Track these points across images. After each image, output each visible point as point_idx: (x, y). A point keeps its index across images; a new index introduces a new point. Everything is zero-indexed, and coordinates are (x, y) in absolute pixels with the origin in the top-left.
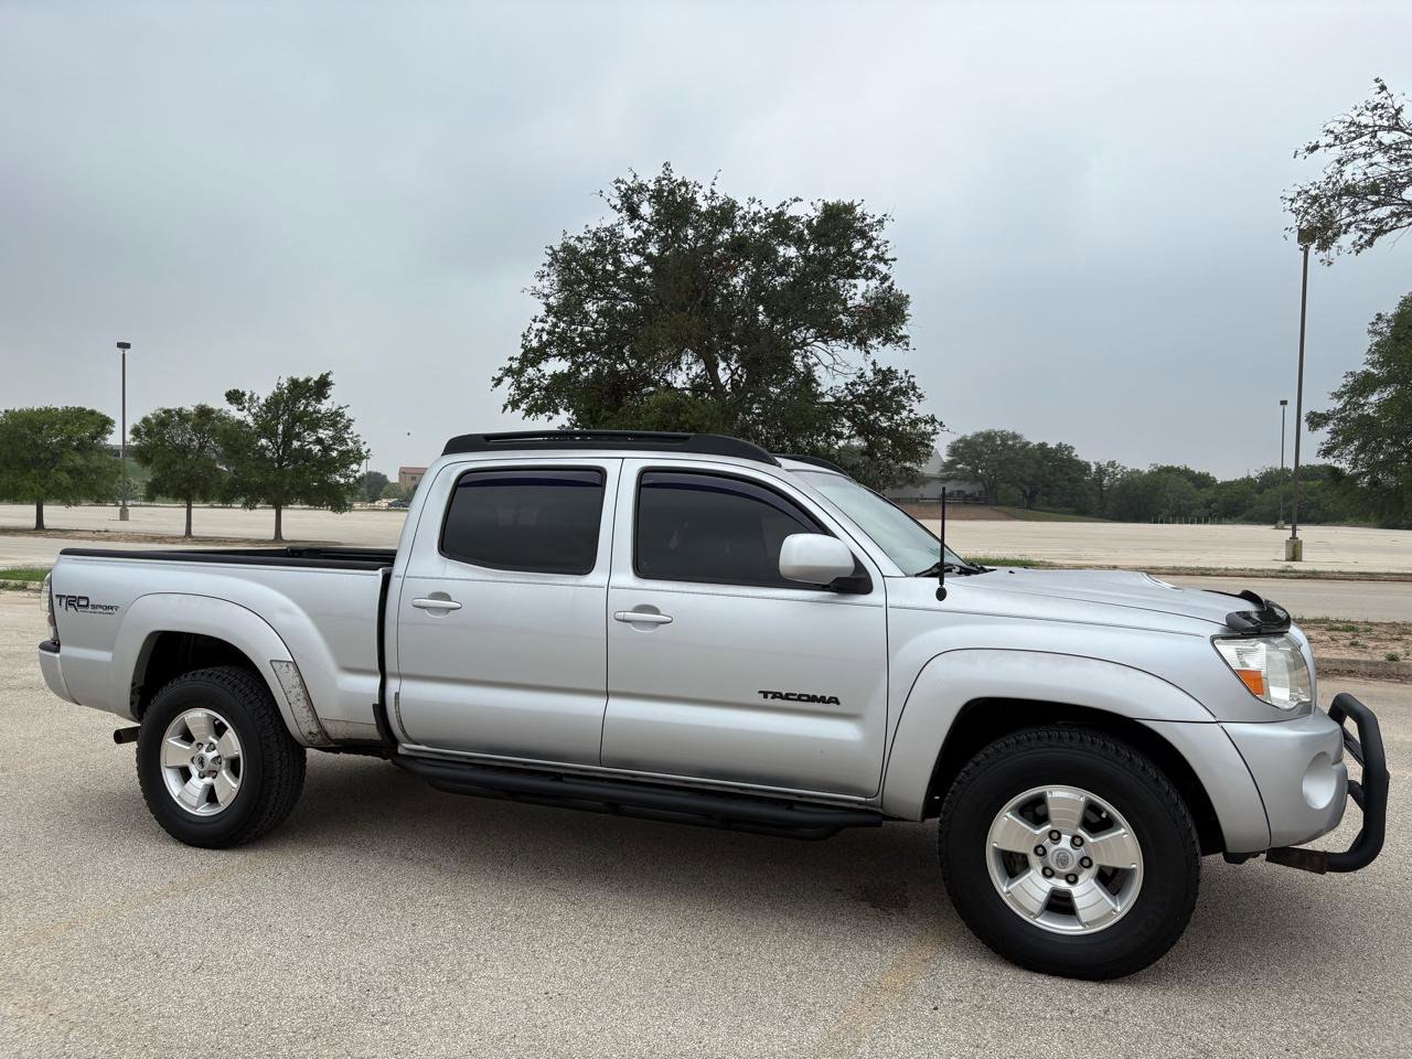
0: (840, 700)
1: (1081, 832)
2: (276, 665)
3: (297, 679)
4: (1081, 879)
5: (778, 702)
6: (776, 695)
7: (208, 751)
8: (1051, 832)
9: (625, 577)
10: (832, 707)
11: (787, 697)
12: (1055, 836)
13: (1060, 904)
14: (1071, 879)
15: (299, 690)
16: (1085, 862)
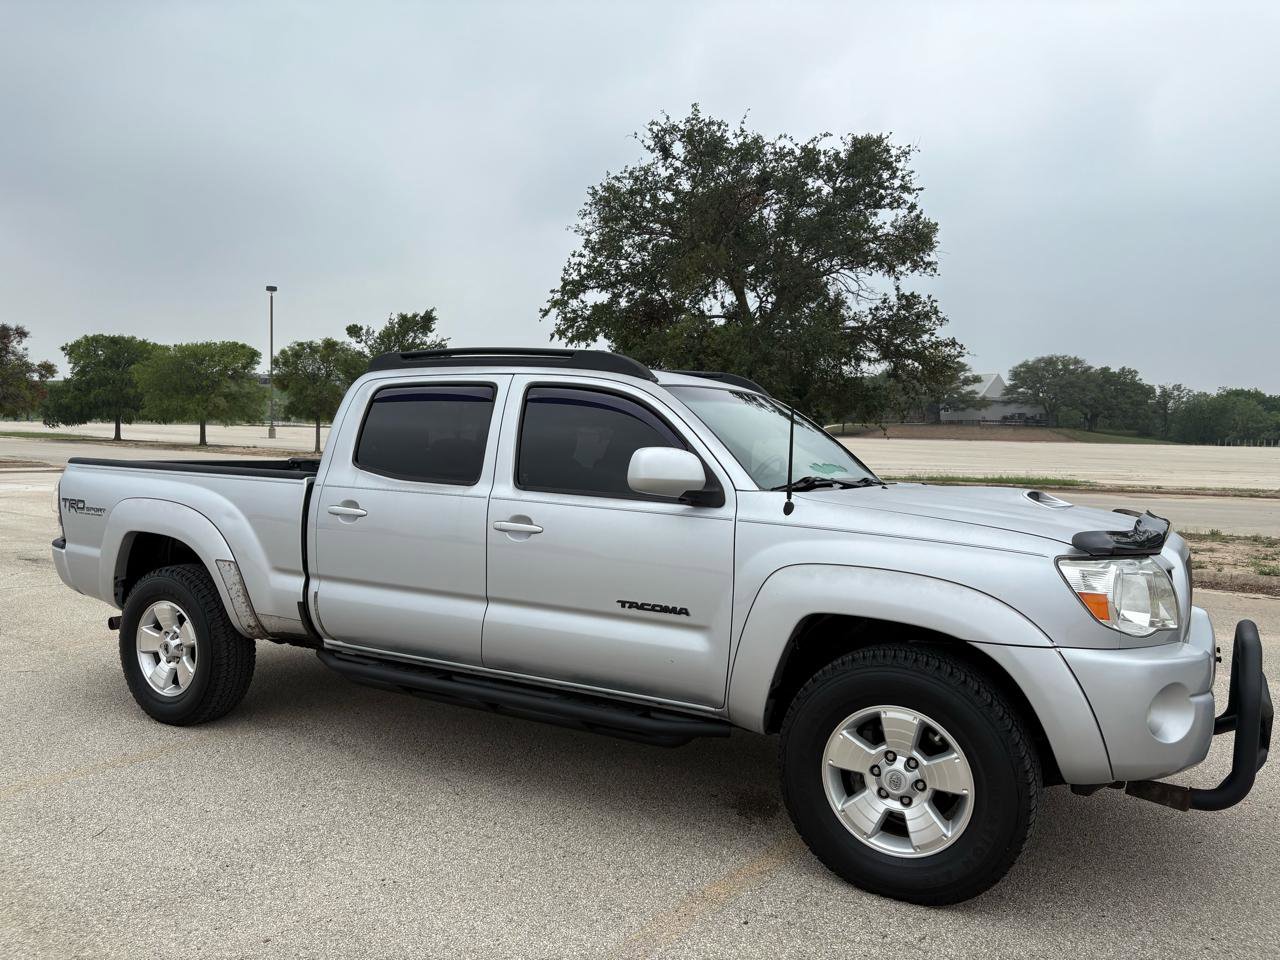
0: (689, 611)
1: (916, 754)
2: (221, 564)
3: (238, 577)
4: (915, 801)
5: (634, 612)
6: (633, 605)
7: (172, 638)
8: (887, 753)
9: (506, 488)
10: (682, 618)
11: (641, 607)
12: (891, 757)
13: (894, 825)
14: (906, 801)
15: (238, 587)
16: (919, 785)
